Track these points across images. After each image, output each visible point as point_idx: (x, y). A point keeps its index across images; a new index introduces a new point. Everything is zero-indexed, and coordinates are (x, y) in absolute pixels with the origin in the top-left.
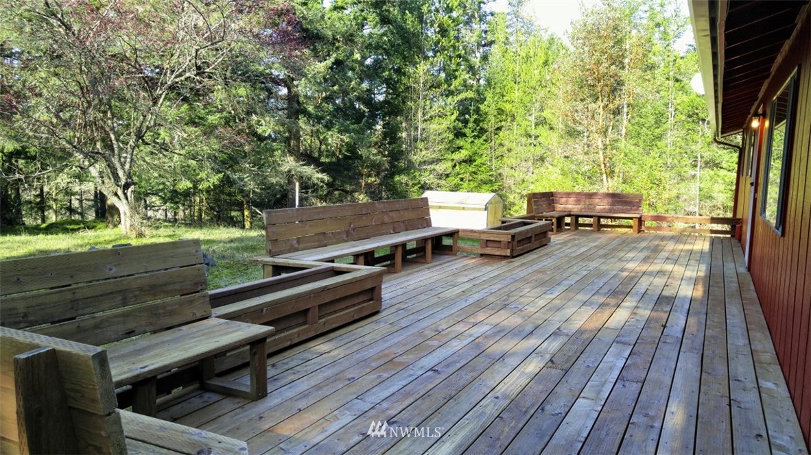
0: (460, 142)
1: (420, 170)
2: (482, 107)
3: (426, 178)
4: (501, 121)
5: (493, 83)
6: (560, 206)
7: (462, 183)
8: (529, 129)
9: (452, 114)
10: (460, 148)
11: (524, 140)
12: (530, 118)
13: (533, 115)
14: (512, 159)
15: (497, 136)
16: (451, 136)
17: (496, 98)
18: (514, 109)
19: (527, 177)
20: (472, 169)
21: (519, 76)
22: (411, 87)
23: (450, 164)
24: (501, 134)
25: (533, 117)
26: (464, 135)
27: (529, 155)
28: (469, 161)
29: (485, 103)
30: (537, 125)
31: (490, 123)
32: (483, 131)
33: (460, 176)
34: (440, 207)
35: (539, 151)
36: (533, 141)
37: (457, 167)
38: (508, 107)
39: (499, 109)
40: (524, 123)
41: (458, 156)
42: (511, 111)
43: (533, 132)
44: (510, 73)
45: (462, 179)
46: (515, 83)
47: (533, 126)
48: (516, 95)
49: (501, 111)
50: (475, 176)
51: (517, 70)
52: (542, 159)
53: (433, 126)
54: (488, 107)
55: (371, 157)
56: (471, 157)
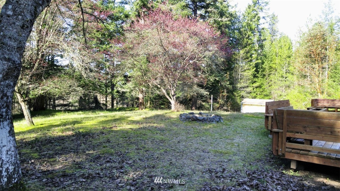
0: (256, 79)
1: (240, 90)
2: (263, 66)
3: (243, 93)
4: (271, 71)
5: (267, 56)
6: (320, 104)
7: (257, 95)
8: (283, 74)
9: (253, 69)
10: (255, 82)
11: (281, 79)
12: (283, 70)
13: (284, 69)
14: (276, 86)
15: (269, 77)
16: (252, 77)
17: (269, 63)
18: (276, 67)
19: (282, 94)
20: (261, 90)
21: (278, 54)
22: (236, 59)
23: (252, 88)
24: (271, 76)
25: (284, 70)
26: (257, 77)
27: (284, 85)
28: (260, 87)
29: (264, 64)
30: (286, 73)
31: (267, 72)
32: (264, 75)
33: (256, 93)
34: (251, 105)
35: (287, 83)
36: (285, 79)
37: (255, 89)
38: (274, 66)
39: (270, 66)
40: (281, 72)
41: (255, 85)
42: (275, 67)
43: (285, 75)
44: (274, 52)
45: (257, 94)
46: (276, 56)
47: (285, 73)
48: (277, 61)
49: (271, 67)
50: (262, 93)
51: (277, 51)
52: (289, 87)
53: (245, 74)
54: (266, 65)
55: (227, 85)
56: (260, 85)
